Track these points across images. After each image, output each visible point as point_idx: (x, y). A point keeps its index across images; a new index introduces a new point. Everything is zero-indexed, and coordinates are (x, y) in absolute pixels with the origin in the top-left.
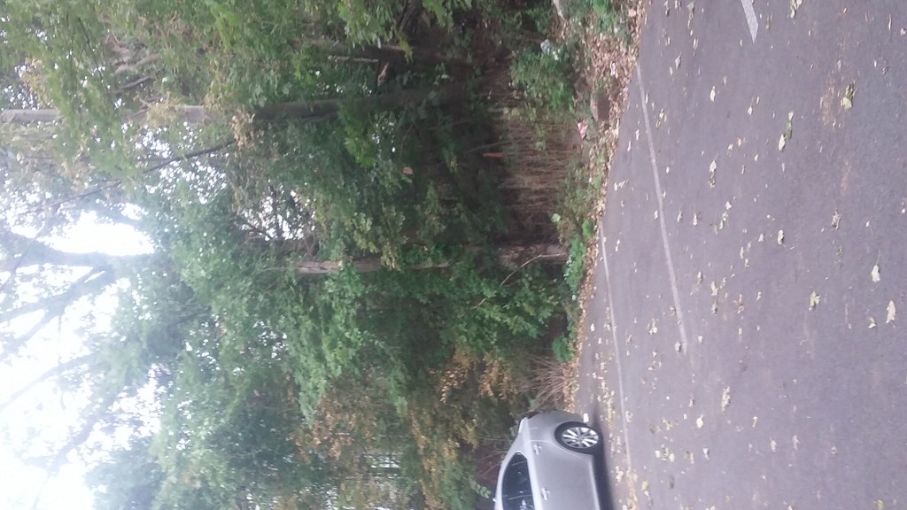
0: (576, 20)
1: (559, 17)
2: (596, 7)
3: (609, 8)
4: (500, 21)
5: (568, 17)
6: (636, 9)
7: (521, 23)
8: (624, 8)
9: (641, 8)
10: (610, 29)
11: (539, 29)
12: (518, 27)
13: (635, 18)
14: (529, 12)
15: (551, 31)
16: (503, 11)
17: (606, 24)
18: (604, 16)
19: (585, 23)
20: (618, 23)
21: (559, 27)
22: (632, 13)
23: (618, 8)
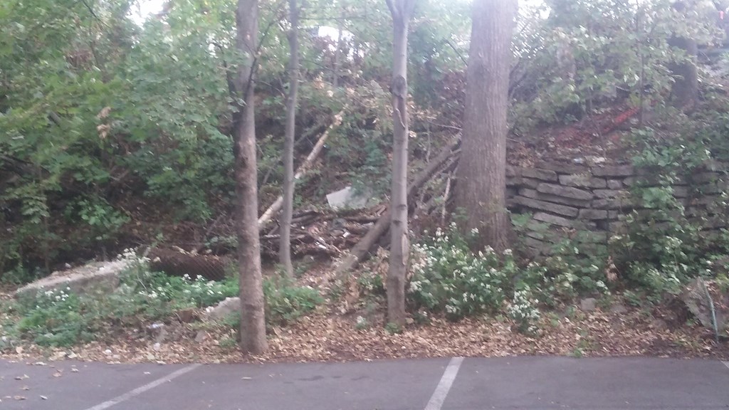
0: (13, 304)
1: (16, 289)
2: (24, 319)
3: (24, 330)
4: (11, 241)
5: (16, 297)
6: (23, 352)
7: (10, 258)
8: (23, 343)
9: (23, 357)
10: (5, 332)
11: (5, 274)
12: (7, 256)
13: (16, 353)
14: (20, 265)
15: (5, 283)
16: (21, 243)
17: (10, 328)
18: (17, 327)
19: (10, 312)
20: (10, 339)
21: (7, 291)
22: (19, 349)
23: (23, 337)
